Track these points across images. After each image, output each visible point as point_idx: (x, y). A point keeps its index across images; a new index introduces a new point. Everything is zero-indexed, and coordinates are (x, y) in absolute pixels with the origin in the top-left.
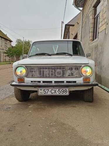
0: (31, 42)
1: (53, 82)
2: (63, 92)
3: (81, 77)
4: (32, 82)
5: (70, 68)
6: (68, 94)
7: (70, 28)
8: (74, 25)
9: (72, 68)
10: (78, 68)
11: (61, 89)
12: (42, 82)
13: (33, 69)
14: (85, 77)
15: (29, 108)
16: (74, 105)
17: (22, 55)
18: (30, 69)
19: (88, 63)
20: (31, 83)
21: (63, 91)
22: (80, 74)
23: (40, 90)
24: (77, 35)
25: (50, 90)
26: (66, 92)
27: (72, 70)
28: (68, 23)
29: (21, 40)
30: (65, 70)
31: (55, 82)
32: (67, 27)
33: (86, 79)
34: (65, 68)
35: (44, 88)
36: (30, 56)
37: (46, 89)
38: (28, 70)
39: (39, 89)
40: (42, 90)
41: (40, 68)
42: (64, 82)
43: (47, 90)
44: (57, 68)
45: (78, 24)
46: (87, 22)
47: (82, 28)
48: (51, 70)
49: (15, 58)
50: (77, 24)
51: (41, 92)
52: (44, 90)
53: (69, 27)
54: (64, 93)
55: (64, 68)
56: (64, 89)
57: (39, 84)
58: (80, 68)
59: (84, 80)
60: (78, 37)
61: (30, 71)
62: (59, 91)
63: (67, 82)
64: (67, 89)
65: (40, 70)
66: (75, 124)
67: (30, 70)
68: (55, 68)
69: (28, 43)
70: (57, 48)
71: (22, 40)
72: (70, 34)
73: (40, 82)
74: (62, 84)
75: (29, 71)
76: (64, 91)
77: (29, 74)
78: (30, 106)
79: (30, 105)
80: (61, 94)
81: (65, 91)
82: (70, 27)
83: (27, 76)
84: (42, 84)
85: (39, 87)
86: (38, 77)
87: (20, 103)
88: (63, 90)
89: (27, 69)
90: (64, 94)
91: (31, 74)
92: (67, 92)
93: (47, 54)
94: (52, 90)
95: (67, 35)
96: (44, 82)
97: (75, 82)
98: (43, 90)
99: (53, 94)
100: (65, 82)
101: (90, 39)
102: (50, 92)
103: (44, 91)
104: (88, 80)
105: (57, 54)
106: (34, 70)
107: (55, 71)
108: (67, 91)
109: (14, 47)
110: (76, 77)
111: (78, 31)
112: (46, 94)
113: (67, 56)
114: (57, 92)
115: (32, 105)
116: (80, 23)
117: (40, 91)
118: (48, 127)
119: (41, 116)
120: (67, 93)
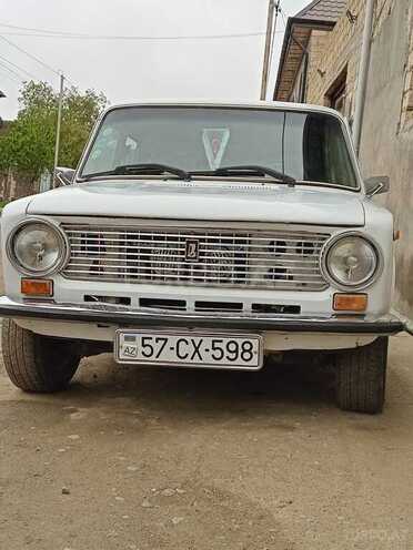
0: (104, 100)
1: (190, 306)
2: (233, 356)
3: (326, 286)
4: (88, 298)
5: (272, 243)
6: (255, 363)
7: (313, 41)
8: (333, 24)
9: (283, 244)
10: (311, 245)
11: (226, 340)
12: (135, 303)
13: (96, 236)
14: (345, 289)
15: (68, 420)
16: (285, 422)
17: (52, 170)
18: (83, 236)
19: (361, 222)
20: (82, 306)
21: (236, 351)
22: (318, 272)
23: (127, 339)
24: (345, 77)
25: (172, 341)
26: (247, 356)
27: (284, 250)
28: (304, 12)
29: (48, 90)
30: (250, 249)
31: (198, 304)
32: (299, 30)
33: (348, 299)
34: (250, 242)
35: (147, 332)
36: (88, 178)
37: (154, 337)
38: (71, 241)
39: (123, 333)
40: (133, 339)
41: (129, 237)
42: (239, 306)
43: (157, 340)
44: (210, 241)
45: (352, 19)
46: (396, 14)
47: (370, 42)
48: (182, 246)
49: (14, 182)
50: (347, 19)
51: (131, 349)
52: (146, 342)
53: (310, 32)
54: (239, 361)
55: (244, 242)
56: (240, 342)
57: (121, 310)
58: (320, 245)
59: (338, 302)
60: (348, 88)
61: (83, 249)
62: (214, 349)
63: (257, 307)
64: (255, 343)
65: (130, 244)
66: (276, 497)
67: (83, 242)
68: (203, 240)
69: (84, 108)
70: (224, 145)
71: (56, 90)
72: (309, 71)
73: (126, 301)
74: (232, 316)
75: (76, 248)
76: (240, 351)
77: (77, 261)
78: (73, 416)
79: (73, 411)
80: (224, 361)
81: (245, 351)
82: (314, 32)
83: (66, 271)
84: (134, 309)
85: (120, 327)
86: (119, 279)
87: (28, 397)
88: (232, 347)
89: (69, 235)
90: (239, 364)
91: (88, 262)
92: (255, 357)
93: (171, 170)
94: (182, 344)
95: (295, 73)
96: (144, 302)
97: (295, 309)
98: (139, 338)
99: (188, 360)
100: (247, 307)
101: (406, 104)
102: (171, 351)
103: (144, 346)
104: (355, 306)
105: (222, 173)
106: (102, 243)
107: (202, 254)
108: (255, 348)
109: (12, 124)
110: (303, 287)
111: (349, 56)
112: (152, 361)
113: (267, 185)
114: (207, 353)
115: (85, 409)
116: (364, 15)
117: (126, 344)
118: (149, 501)
119: (122, 458)
120: (255, 361)
